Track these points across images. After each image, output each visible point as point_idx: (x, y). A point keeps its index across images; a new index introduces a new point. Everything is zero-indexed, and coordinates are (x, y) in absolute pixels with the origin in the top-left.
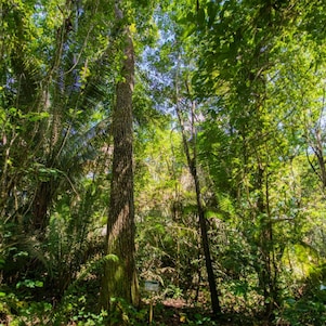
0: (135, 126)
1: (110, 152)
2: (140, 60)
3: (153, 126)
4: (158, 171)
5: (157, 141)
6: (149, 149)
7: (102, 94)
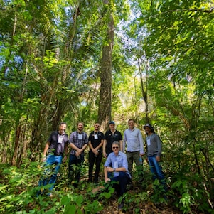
0: (113, 72)
1: (97, 88)
2: (117, 29)
3: (124, 73)
4: (126, 102)
5: (126, 83)
6: (121, 88)
7: (93, 51)
